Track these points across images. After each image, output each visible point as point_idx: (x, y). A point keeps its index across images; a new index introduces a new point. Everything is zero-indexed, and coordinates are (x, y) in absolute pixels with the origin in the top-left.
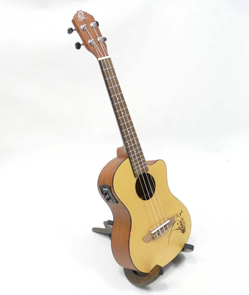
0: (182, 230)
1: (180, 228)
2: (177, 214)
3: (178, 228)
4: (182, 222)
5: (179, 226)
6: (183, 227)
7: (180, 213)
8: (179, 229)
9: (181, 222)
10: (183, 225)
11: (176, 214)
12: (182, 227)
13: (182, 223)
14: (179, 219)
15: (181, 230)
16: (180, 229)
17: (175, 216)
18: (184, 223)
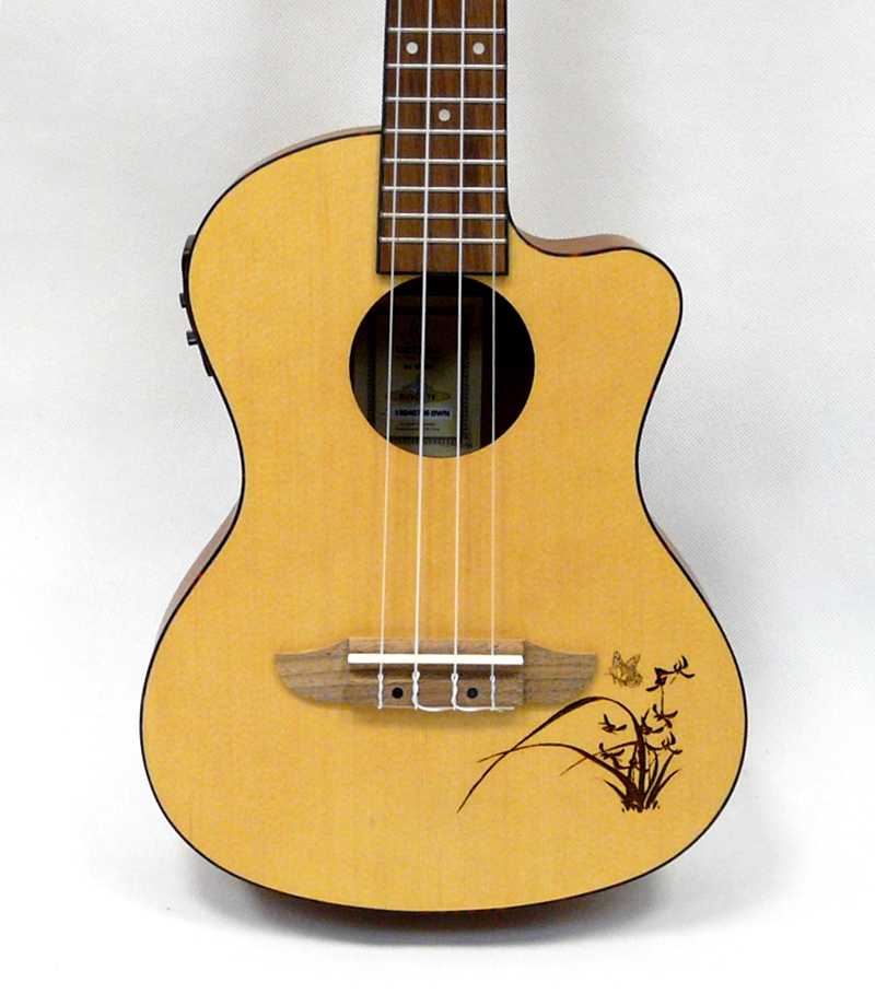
0: (627, 781)
1: (613, 756)
2: (636, 659)
3: (594, 750)
4: (649, 731)
5: (611, 741)
6: (643, 771)
7: (659, 672)
8: (606, 758)
9: (642, 729)
10: (650, 757)
11: (617, 657)
12: (639, 763)
13: (653, 740)
14: (640, 701)
15: (620, 776)
16: (609, 762)
17: (606, 662)
18: (666, 746)
